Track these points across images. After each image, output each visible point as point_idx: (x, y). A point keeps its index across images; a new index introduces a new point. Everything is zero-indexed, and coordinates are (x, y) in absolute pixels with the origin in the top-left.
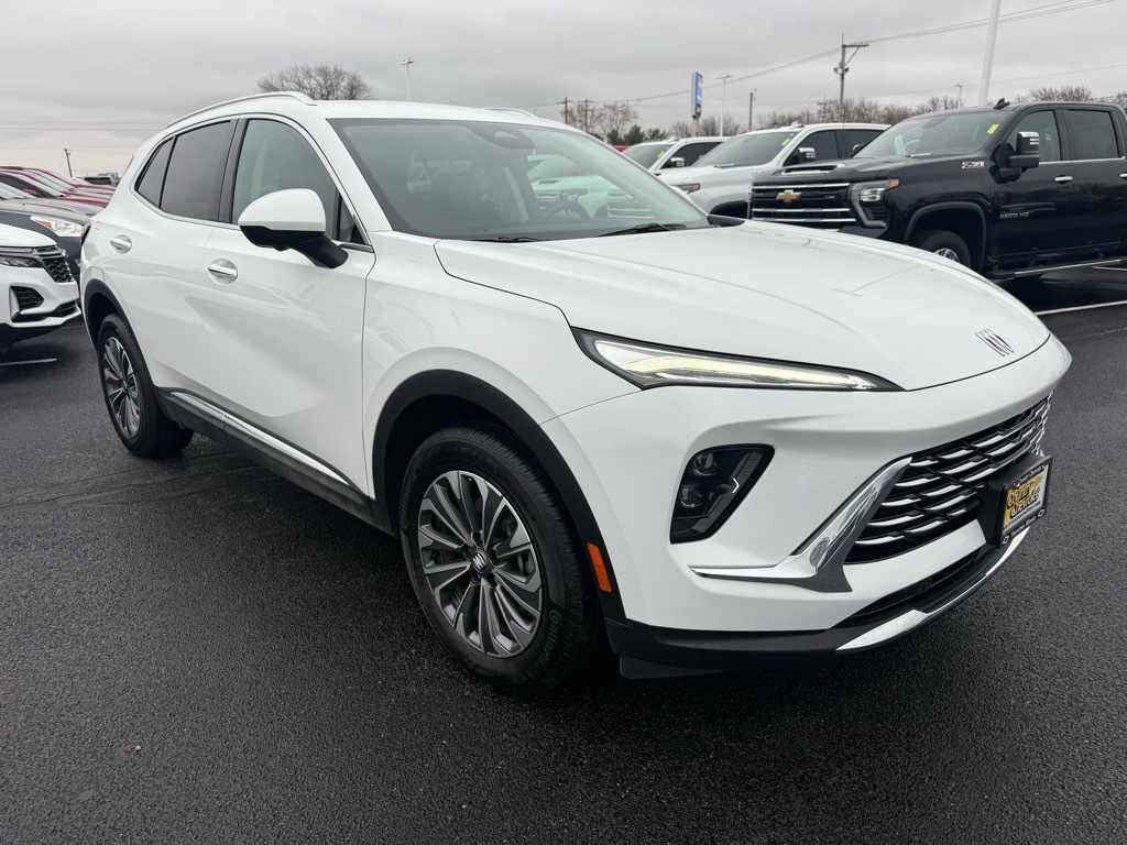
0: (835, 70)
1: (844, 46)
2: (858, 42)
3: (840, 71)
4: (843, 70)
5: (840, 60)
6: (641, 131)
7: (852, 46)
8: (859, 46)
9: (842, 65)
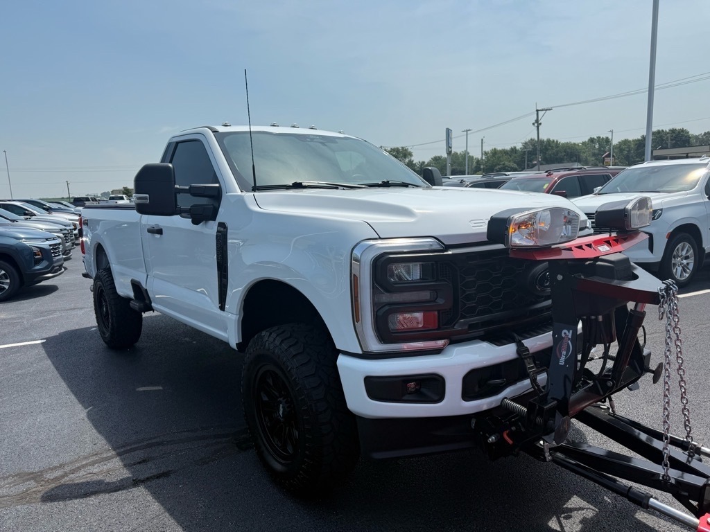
0: (533, 124)
1: (537, 111)
2: (546, 107)
3: (536, 125)
4: (537, 123)
5: (536, 118)
6: (414, 162)
7: (542, 110)
8: (546, 110)
9: (537, 121)
